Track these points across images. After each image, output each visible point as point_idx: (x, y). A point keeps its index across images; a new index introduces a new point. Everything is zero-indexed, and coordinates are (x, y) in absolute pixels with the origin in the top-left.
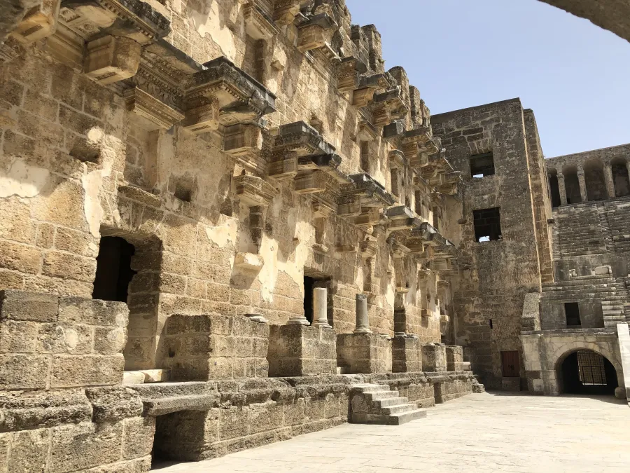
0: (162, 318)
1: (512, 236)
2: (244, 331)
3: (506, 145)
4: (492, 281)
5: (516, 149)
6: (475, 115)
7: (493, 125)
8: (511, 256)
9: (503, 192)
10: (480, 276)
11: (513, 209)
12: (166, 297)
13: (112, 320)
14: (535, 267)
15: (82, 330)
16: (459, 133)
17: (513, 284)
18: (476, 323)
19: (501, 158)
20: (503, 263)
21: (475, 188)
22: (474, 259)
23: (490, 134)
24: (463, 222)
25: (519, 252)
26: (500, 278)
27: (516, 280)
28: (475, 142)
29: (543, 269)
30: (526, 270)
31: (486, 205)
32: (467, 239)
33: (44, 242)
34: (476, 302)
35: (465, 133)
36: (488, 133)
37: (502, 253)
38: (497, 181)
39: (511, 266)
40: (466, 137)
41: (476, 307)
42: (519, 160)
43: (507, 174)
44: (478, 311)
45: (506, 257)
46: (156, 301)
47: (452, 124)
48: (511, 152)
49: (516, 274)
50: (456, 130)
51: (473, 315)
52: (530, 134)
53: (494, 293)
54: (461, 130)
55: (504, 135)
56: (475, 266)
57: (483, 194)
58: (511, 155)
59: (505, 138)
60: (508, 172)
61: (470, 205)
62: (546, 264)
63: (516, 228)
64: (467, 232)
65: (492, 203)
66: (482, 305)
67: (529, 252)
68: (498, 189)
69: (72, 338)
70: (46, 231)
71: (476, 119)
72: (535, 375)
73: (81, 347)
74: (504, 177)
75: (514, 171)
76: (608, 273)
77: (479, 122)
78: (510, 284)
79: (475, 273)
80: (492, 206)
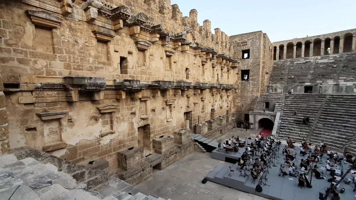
0: (151, 140)
1: (252, 80)
2: (168, 142)
3: (254, 48)
4: (244, 93)
5: (258, 50)
6: (245, 36)
7: (251, 40)
8: (251, 86)
9: (251, 65)
10: (241, 91)
11: (254, 71)
12: (152, 135)
13: (143, 152)
14: (258, 90)
15: (139, 156)
16: (239, 43)
17: (251, 95)
18: (238, 105)
19: (252, 53)
20: (249, 88)
21: (242, 63)
22: (240, 86)
23: (249, 44)
24: (238, 74)
25: (254, 85)
26: (247, 92)
27: (252, 94)
28: (244, 47)
29: (261, 89)
30: (255, 91)
31: (246, 69)
32: (238, 80)
33: (128, 136)
34: (239, 99)
35: (241, 43)
36: (249, 43)
37: (249, 85)
38: (250, 61)
39: (251, 89)
40: (241, 44)
41: (239, 101)
42: (258, 54)
43: (253, 59)
44: (239, 102)
45: (250, 86)
46: (150, 137)
47: (237, 39)
48: (256, 51)
49: (252, 92)
50: (239, 42)
51: (238, 103)
52: (264, 43)
53: (245, 97)
54: (240, 42)
55: (254, 45)
56: (240, 88)
57: (245, 65)
58: (256, 52)
59: (255, 46)
60: (254, 58)
61: (240, 69)
62: (263, 88)
63: (254, 77)
64: (239, 77)
65: (247, 68)
66: (241, 100)
67: (257, 85)
68: (250, 64)
69: (137, 158)
70: (128, 134)
71: (245, 38)
72: (252, 124)
73: (139, 159)
74: (252, 60)
75: (256, 58)
76: (282, 92)
77: (246, 39)
78: (250, 95)
79: (240, 90)
80: (248, 69)
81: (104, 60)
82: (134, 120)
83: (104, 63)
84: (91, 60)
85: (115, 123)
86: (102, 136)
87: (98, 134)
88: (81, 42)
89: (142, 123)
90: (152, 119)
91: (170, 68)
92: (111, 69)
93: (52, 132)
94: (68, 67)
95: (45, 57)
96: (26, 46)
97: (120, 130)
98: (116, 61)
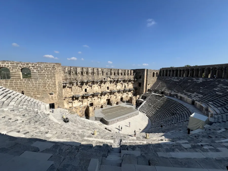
3: (143, 75)
4: (139, 91)
9: (142, 81)
11: (142, 83)
23: (141, 73)
24: (137, 84)
32: (138, 86)
56: (138, 89)
57: (140, 81)
58: (143, 77)
60: (142, 79)
61: (138, 82)
63: (142, 86)
67: (143, 89)
77: (140, 71)
80: (140, 83)
81: (81, 90)
82: (88, 102)
83: (81, 91)
84: (78, 91)
85: (83, 103)
86: (80, 105)
87: (79, 105)
88: (76, 88)
89: (91, 103)
90: (94, 102)
91: (101, 88)
92: (83, 92)
93: (71, 104)
94: (74, 93)
95: (71, 92)
96: (68, 91)
97: (85, 104)
98: (84, 90)
